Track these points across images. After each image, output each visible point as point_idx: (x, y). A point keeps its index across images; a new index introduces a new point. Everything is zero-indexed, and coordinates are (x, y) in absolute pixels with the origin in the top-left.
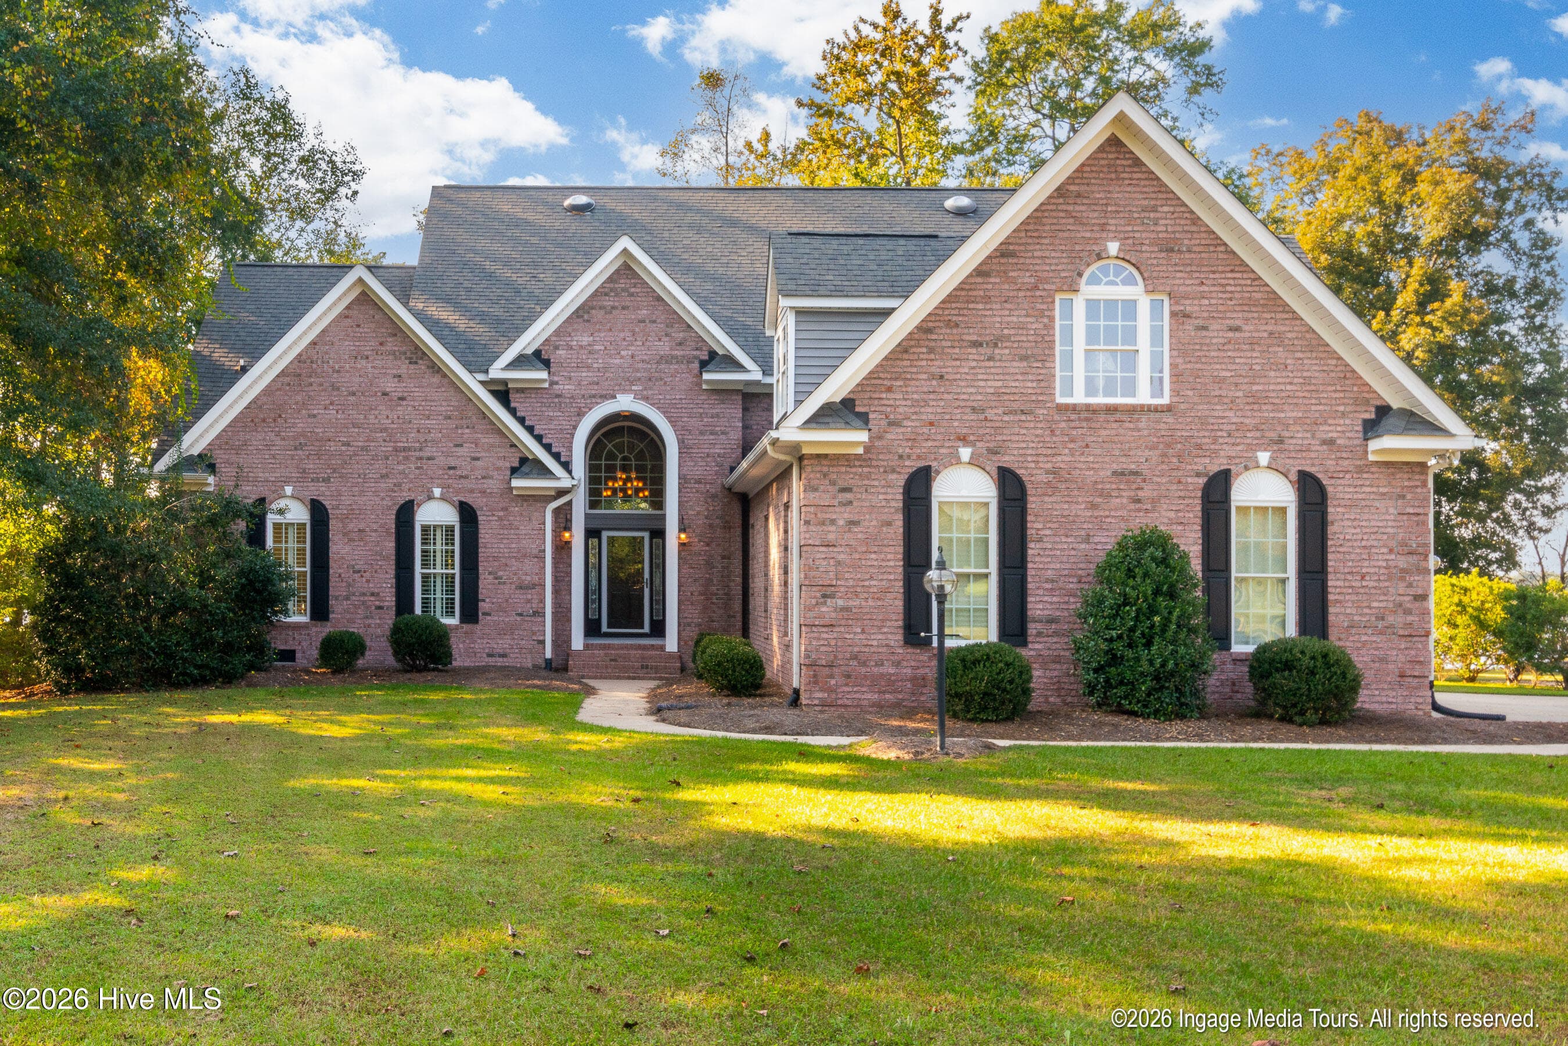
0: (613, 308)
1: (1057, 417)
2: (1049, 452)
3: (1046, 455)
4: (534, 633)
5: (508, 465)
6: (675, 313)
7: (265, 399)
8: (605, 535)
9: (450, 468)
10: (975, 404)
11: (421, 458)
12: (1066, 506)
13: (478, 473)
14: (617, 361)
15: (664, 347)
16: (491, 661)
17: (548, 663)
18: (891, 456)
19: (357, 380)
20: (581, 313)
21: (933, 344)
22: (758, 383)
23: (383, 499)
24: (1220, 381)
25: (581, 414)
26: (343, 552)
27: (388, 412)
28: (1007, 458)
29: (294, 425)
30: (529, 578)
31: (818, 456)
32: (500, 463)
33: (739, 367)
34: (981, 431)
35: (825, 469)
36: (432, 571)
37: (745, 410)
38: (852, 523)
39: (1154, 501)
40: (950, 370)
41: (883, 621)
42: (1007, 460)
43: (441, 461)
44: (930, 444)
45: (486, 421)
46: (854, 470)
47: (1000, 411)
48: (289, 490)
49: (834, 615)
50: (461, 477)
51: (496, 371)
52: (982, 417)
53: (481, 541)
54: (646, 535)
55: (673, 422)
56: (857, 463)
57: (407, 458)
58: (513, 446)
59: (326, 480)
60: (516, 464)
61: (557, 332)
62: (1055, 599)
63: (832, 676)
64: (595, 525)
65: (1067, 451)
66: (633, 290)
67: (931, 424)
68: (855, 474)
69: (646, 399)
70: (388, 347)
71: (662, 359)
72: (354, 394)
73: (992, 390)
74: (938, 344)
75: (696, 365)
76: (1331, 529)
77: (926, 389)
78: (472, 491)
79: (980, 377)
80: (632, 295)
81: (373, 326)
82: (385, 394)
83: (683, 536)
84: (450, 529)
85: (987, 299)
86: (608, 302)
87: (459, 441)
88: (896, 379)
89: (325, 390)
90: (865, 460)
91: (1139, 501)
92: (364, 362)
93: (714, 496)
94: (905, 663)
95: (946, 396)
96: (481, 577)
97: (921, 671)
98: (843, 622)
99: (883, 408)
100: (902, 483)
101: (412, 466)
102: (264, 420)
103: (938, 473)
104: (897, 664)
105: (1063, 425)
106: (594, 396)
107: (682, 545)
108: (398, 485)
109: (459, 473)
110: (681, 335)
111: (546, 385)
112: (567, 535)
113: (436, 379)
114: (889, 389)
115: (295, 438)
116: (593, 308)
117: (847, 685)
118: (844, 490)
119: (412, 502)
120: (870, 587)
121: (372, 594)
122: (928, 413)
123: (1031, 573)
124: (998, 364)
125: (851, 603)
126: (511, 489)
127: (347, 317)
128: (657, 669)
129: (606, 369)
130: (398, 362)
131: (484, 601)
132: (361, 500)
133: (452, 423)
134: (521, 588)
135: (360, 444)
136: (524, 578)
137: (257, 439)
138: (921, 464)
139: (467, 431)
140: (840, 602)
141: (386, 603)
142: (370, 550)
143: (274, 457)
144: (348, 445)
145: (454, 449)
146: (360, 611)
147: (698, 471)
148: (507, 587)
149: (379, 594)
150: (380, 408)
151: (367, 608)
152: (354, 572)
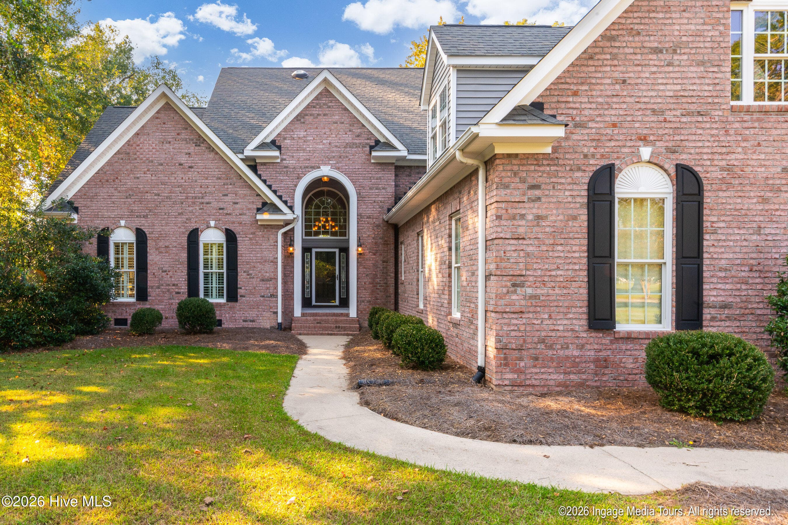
0: (318, 115)
1: (731, 118)
2: (724, 150)
3: (721, 154)
4: (271, 308)
5: (255, 207)
6: (355, 117)
7: (108, 168)
8: (314, 250)
9: (220, 209)
10: (655, 107)
11: (203, 203)
12: (739, 200)
13: (237, 212)
14: (321, 146)
15: (349, 138)
16: (245, 324)
17: (280, 325)
18: (576, 155)
19: (164, 156)
20: (299, 118)
21: (615, 51)
22: (403, 158)
23: (180, 228)
25: (299, 178)
26: (156, 260)
27: (183, 176)
28: (684, 156)
29: (125, 183)
30: (268, 274)
31: (509, 156)
32: (250, 206)
33: (393, 148)
34: (661, 132)
35: (516, 168)
36: (210, 271)
37: (396, 175)
38: (539, 218)
40: (632, 75)
41: (568, 307)
42: (685, 159)
43: (215, 204)
44: (613, 144)
45: (242, 181)
46: (542, 169)
47: (678, 113)
48: (123, 223)
49: (523, 302)
50: (227, 214)
51: (249, 152)
52: (661, 118)
53: (239, 252)
54: (337, 251)
55: (354, 182)
56: (545, 162)
57: (194, 203)
58: (258, 195)
59: (145, 217)
60: (260, 206)
61: (285, 130)
62: (728, 287)
63: (521, 359)
64: (308, 245)
65: (740, 150)
66: (330, 104)
67: (614, 125)
68: (543, 172)
69: (338, 169)
70: (183, 136)
71: (347, 145)
72: (162, 165)
73: (671, 94)
74: (621, 51)
75: (368, 149)
77: (609, 93)
78: (233, 223)
79: (660, 81)
80: (329, 107)
81: (173, 123)
82: (180, 164)
83: (360, 249)
84: (220, 245)
86: (315, 112)
87: (226, 192)
88: (582, 84)
89: (144, 162)
90: (552, 159)
92: (168, 145)
93: (378, 226)
94: (588, 347)
95: (628, 99)
96: (239, 274)
97: (603, 354)
98: (531, 309)
99: (570, 111)
100: (587, 180)
101: (198, 208)
102: (107, 181)
103: (620, 170)
104: (581, 347)
105: (737, 125)
106: (307, 167)
107: (359, 255)
108: (189, 219)
109: (225, 212)
110: (359, 130)
111: (279, 160)
112: (291, 249)
113: (212, 155)
114: (575, 94)
115: (126, 191)
116: (307, 115)
117: (535, 366)
118: (533, 187)
119: (197, 229)
120: (556, 276)
121: (174, 285)
122: (611, 116)
123: (706, 262)
124: (676, 69)
125: (539, 291)
126: (257, 221)
127: (157, 118)
128: (345, 329)
129: (314, 151)
130: (189, 145)
131: (241, 288)
132: (167, 228)
133: (221, 182)
134: (263, 280)
135: (166, 195)
136: (265, 274)
137: (103, 192)
138: (604, 162)
139: (230, 186)
140: (529, 291)
141: (182, 290)
142: (172, 258)
143: (113, 203)
144: (159, 195)
145: (222, 198)
146: (166, 295)
147: (369, 211)
148: (255, 280)
149: (177, 285)
150: (178, 173)
151: (171, 293)
152: (163, 272)
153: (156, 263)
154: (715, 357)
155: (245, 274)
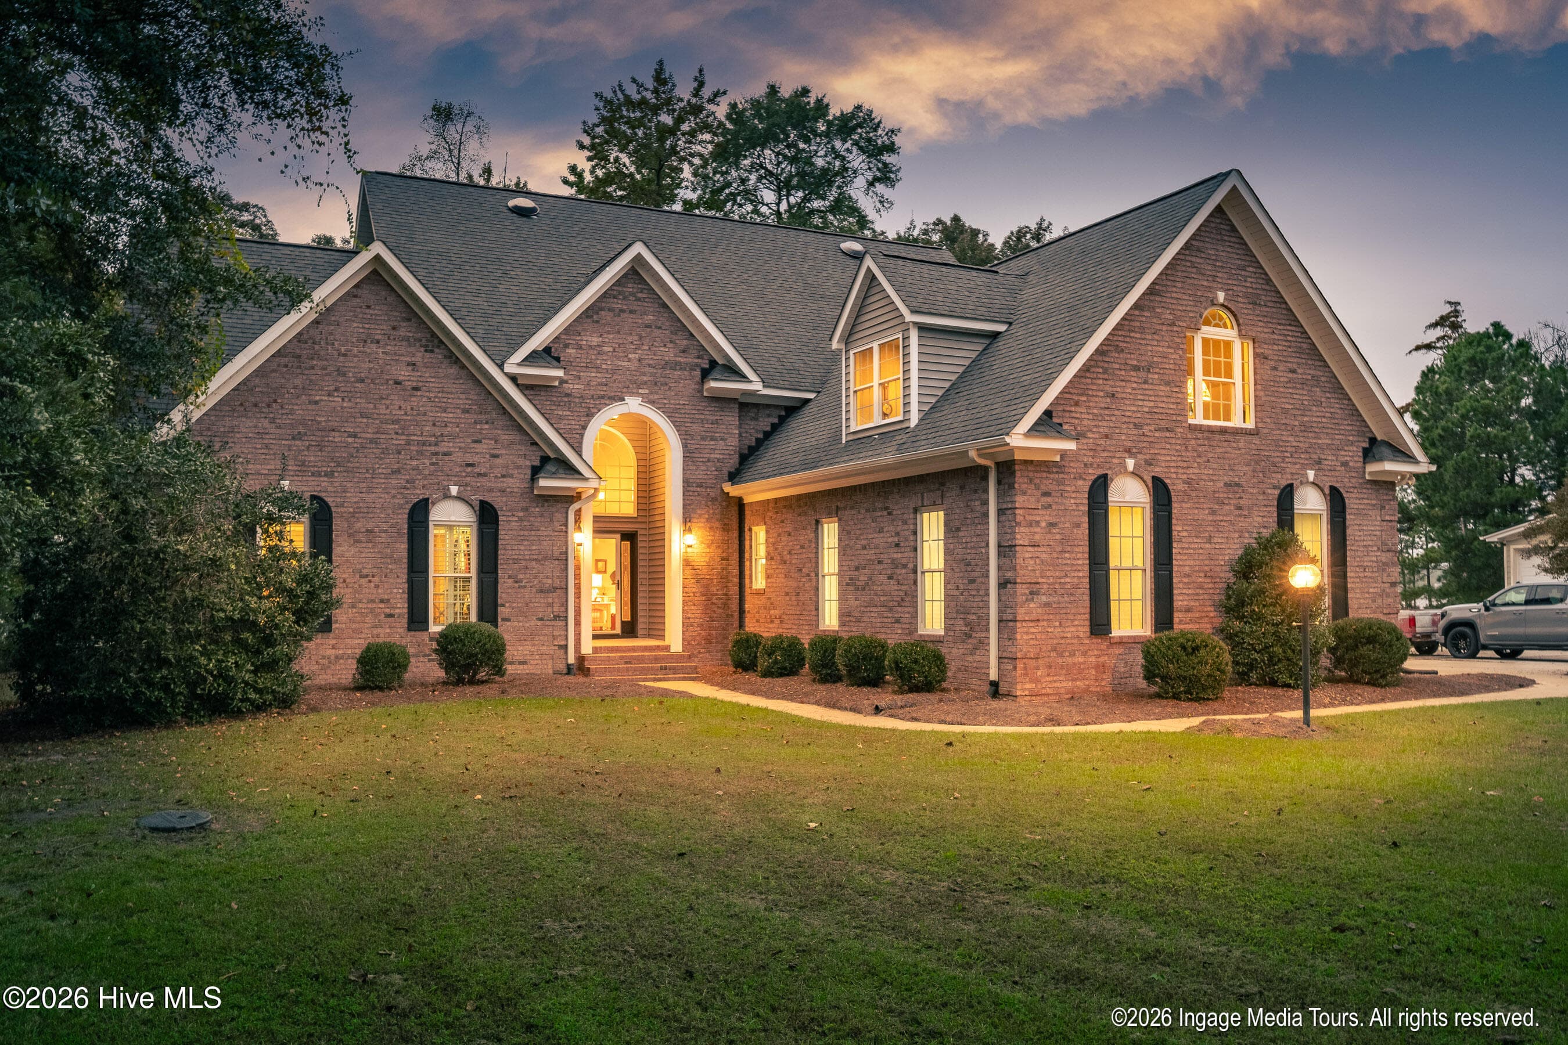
0: (622, 311)
1: (1189, 436)
2: (1185, 465)
3: (1183, 468)
4: (555, 638)
5: (528, 463)
6: (680, 321)
7: (257, 381)
9: (468, 465)
10: (1136, 421)
11: (437, 454)
12: (1196, 512)
13: (498, 472)
14: (625, 364)
15: (669, 353)
17: (571, 667)
18: (1078, 464)
19: (366, 365)
20: (590, 313)
21: (1106, 365)
23: (394, 497)
24: (1285, 411)
25: (589, 415)
26: (348, 554)
27: (401, 403)
28: (1157, 469)
29: (291, 412)
30: (549, 581)
31: (1026, 462)
32: (521, 462)
33: (742, 377)
34: (1141, 445)
35: (1031, 474)
36: (446, 575)
37: (741, 419)
38: (1052, 525)
39: (1250, 508)
40: (1119, 389)
41: (1074, 615)
42: (1159, 471)
43: (458, 457)
44: (1106, 454)
45: (507, 418)
46: (1052, 476)
47: (1152, 428)
48: (285, 485)
49: (1039, 610)
50: (479, 475)
51: (513, 366)
52: (1141, 432)
53: (500, 542)
54: (617, 537)
55: (677, 428)
56: (1055, 470)
57: (420, 453)
58: (536, 443)
59: (329, 474)
60: (537, 463)
61: (568, 331)
63: (1038, 668)
65: (1196, 465)
66: (640, 295)
67: (1107, 437)
68: (1053, 479)
69: (652, 402)
70: (402, 332)
71: (667, 365)
72: (362, 381)
73: (1147, 410)
74: (1110, 365)
75: (698, 373)
76: (1349, 531)
77: (1102, 405)
78: (491, 490)
79: (1139, 397)
80: (639, 299)
81: (385, 308)
82: (397, 383)
83: (689, 538)
84: (466, 531)
85: (1142, 330)
86: (617, 305)
87: (479, 436)
88: (1082, 395)
89: (329, 375)
90: (1060, 467)
91: (1240, 508)
92: (374, 347)
93: (714, 500)
94: (1090, 653)
95: (1116, 413)
96: (501, 581)
97: (1102, 660)
98: (1046, 617)
99: (1073, 421)
100: (1087, 489)
101: (427, 462)
102: (256, 405)
103: (1112, 480)
104: (1085, 654)
105: (1193, 442)
106: (603, 397)
107: (687, 547)
108: (411, 481)
109: (477, 470)
110: (685, 342)
111: (557, 384)
113: (453, 370)
114: (1077, 404)
115: (293, 427)
116: (602, 309)
118: (1046, 494)
119: (426, 500)
120: (1065, 583)
121: (382, 601)
122: (1104, 427)
123: (1175, 569)
124: (1150, 387)
125: (1051, 599)
126: (535, 488)
127: (355, 296)
128: (674, 670)
129: (614, 370)
130: (412, 349)
131: (503, 605)
132: (370, 498)
133: (471, 418)
134: (542, 591)
135: (369, 436)
136: (545, 580)
137: (247, 425)
138: (1100, 472)
139: (486, 426)
140: (1044, 598)
141: (397, 611)
142: (379, 552)
143: (267, 447)
144: (355, 436)
145: (472, 445)
146: (367, 620)
147: (700, 475)
148: (527, 590)
149: (388, 601)
150: (392, 397)
151: (377, 615)
152: (361, 577)
153: (348, 561)
154: (1196, 649)
155: (511, 580)
